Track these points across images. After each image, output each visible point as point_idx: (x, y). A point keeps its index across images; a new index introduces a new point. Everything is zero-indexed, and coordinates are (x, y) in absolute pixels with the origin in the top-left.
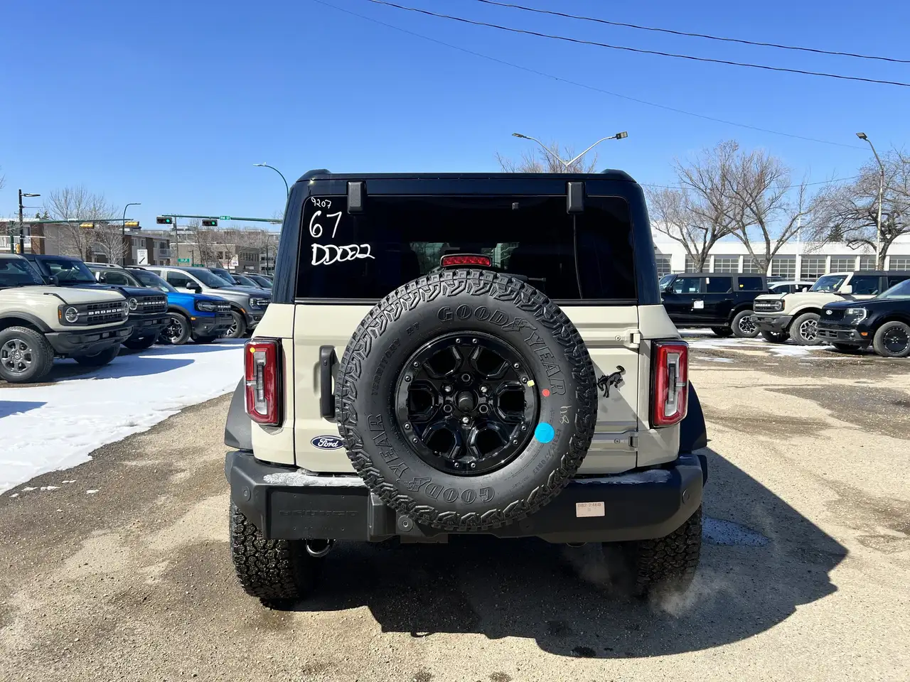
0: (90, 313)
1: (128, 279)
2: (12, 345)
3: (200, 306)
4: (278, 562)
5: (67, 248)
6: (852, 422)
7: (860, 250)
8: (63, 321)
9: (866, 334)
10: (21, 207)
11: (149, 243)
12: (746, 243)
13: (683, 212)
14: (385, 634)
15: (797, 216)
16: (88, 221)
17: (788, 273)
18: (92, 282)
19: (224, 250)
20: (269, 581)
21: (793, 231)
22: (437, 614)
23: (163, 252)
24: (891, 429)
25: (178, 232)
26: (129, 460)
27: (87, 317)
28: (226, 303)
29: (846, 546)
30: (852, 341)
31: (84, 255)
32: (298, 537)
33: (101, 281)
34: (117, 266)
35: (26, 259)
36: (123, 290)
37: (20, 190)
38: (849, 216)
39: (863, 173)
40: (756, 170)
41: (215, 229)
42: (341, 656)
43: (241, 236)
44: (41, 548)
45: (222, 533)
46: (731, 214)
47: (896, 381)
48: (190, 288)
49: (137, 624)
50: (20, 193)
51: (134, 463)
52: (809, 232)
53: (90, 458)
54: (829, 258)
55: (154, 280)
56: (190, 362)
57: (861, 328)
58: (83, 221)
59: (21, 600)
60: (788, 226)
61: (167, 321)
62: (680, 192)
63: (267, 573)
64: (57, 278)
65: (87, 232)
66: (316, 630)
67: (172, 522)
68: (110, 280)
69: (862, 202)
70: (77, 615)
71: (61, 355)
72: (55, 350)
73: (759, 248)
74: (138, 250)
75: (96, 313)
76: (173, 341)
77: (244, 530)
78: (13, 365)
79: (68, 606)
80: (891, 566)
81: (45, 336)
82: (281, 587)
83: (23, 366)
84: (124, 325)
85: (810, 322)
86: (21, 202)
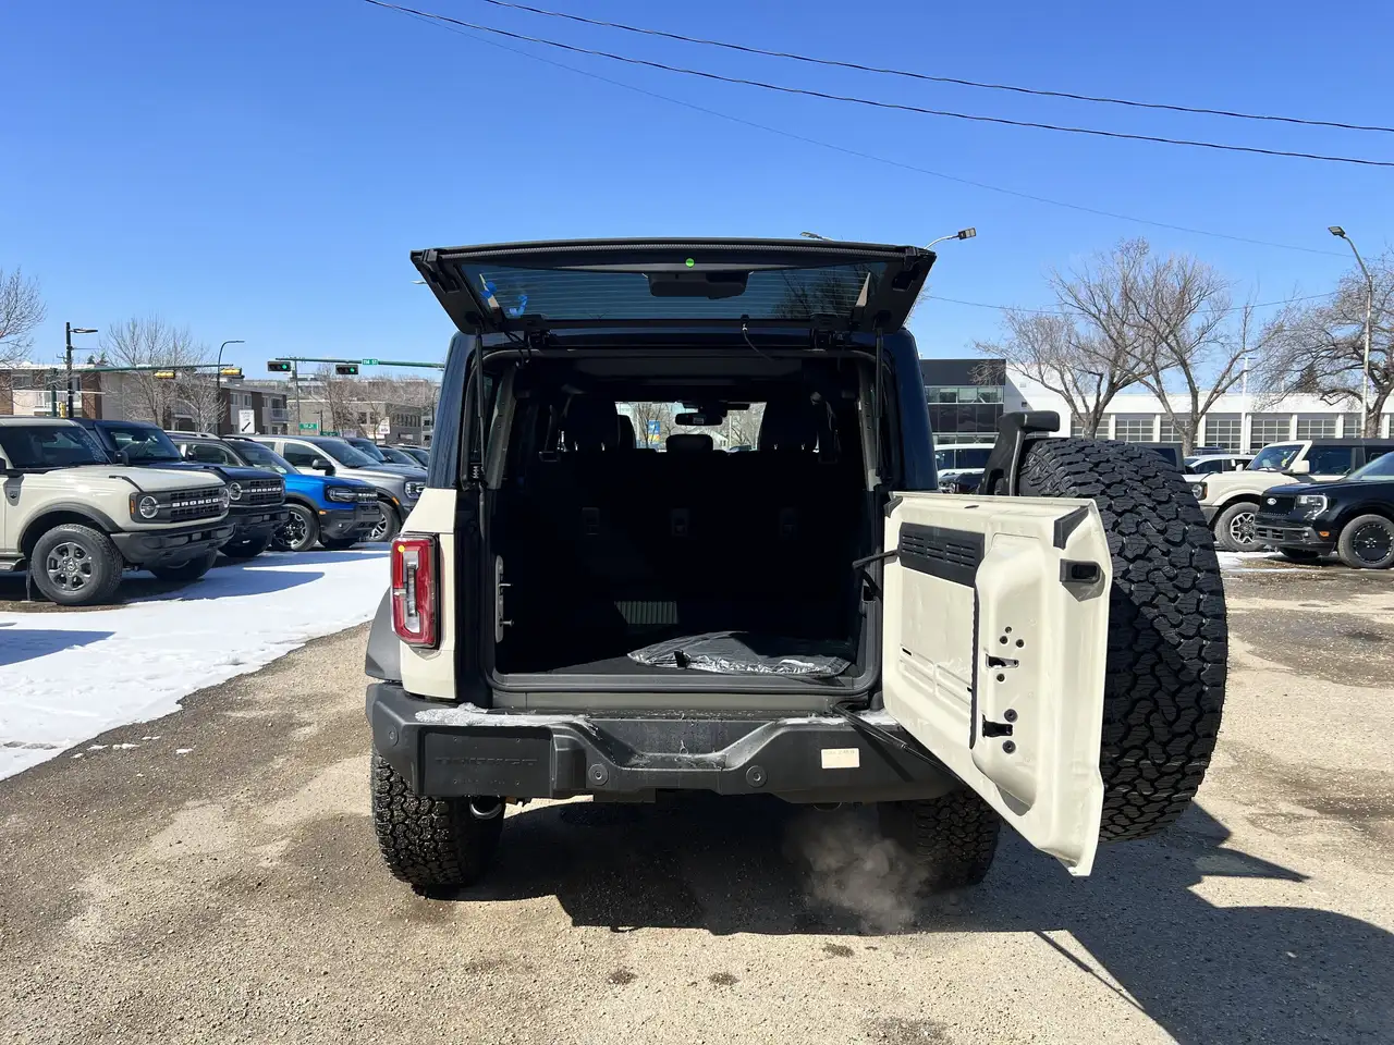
0: (174, 505)
1: (228, 454)
2: (62, 552)
3: (332, 493)
4: (435, 832)
5: (136, 409)
6: (1279, 661)
7: (1340, 406)
8: (136, 517)
9: (1327, 534)
10: (70, 348)
11: (256, 400)
12: (1161, 396)
13: (1064, 348)
14: (577, 929)
15: (1239, 355)
16: (166, 368)
17: (1230, 442)
18: (176, 459)
19: (369, 411)
20: (424, 858)
21: (1233, 377)
22: (647, 905)
23: (277, 414)
24: (1336, 671)
25: (300, 384)
26: (233, 710)
27: (169, 512)
28: (370, 489)
29: (1228, 826)
30: (1305, 545)
31: (160, 418)
32: (460, 793)
33: (189, 458)
34: (212, 436)
35: (81, 426)
36: (221, 471)
37: (68, 324)
38: (1323, 354)
39: (1342, 287)
40: (1176, 284)
41: (355, 378)
42: (516, 953)
43: (394, 389)
44: (118, 822)
45: (362, 805)
46: (1137, 352)
47: (1363, 603)
48: (317, 468)
49: (250, 914)
50: (68, 327)
51: (240, 714)
52: (1261, 379)
53: (179, 707)
54: (1295, 418)
55: (265, 456)
56: (319, 575)
57: (1319, 525)
58: (160, 369)
59: (95, 884)
60: (1224, 370)
61: (284, 517)
62: (1061, 318)
63: (420, 846)
64: (126, 454)
65: (165, 384)
66: (485, 923)
67: (293, 791)
68: (203, 457)
69: (1344, 332)
70: (169, 904)
71: (133, 565)
72: (124, 559)
73: (1181, 404)
74: (241, 412)
75: (183, 504)
76: (293, 546)
77: (391, 788)
78: (64, 580)
79: (156, 893)
80: (1286, 853)
81: (110, 538)
82: (440, 866)
83: (79, 582)
84: (222, 522)
85: (1246, 516)
86: (69, 342)
